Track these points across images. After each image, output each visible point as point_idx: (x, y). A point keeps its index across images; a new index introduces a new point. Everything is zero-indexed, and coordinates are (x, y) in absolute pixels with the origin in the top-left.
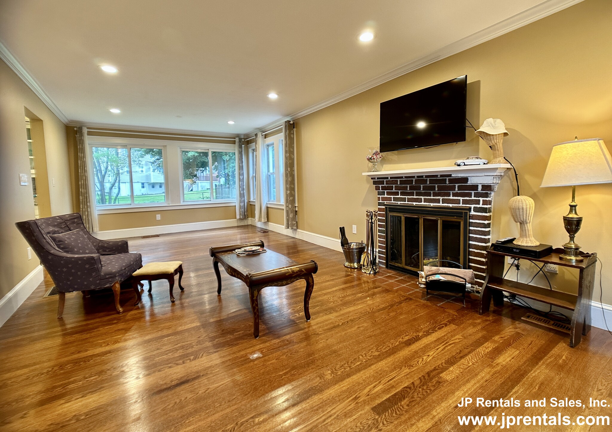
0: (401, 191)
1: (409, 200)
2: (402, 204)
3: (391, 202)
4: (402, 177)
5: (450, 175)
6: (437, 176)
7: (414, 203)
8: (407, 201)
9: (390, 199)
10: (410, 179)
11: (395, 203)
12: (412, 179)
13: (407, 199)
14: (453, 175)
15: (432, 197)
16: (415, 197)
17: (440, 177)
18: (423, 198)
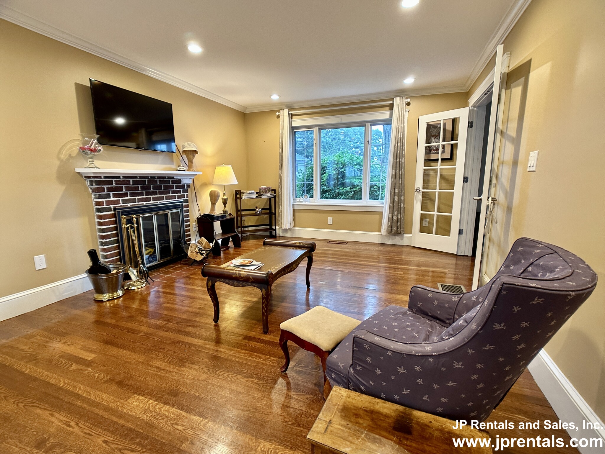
0: (130, 192)
1: (140, 200)
2: (132, 205)
3: (119, 205)
4: (136, 177)
5: (173, 178)
6: (165, 177)
7: (145, 203)
8: (137, 201)
9: (118, 202)
10: (143, 179)
11: (125, 206)
12: (145, 179)
13: (137, 200)
14: (175, 178)
15: (158, 196)
16: (144, 197)
17: (168, 178)
18: (151, 197)
